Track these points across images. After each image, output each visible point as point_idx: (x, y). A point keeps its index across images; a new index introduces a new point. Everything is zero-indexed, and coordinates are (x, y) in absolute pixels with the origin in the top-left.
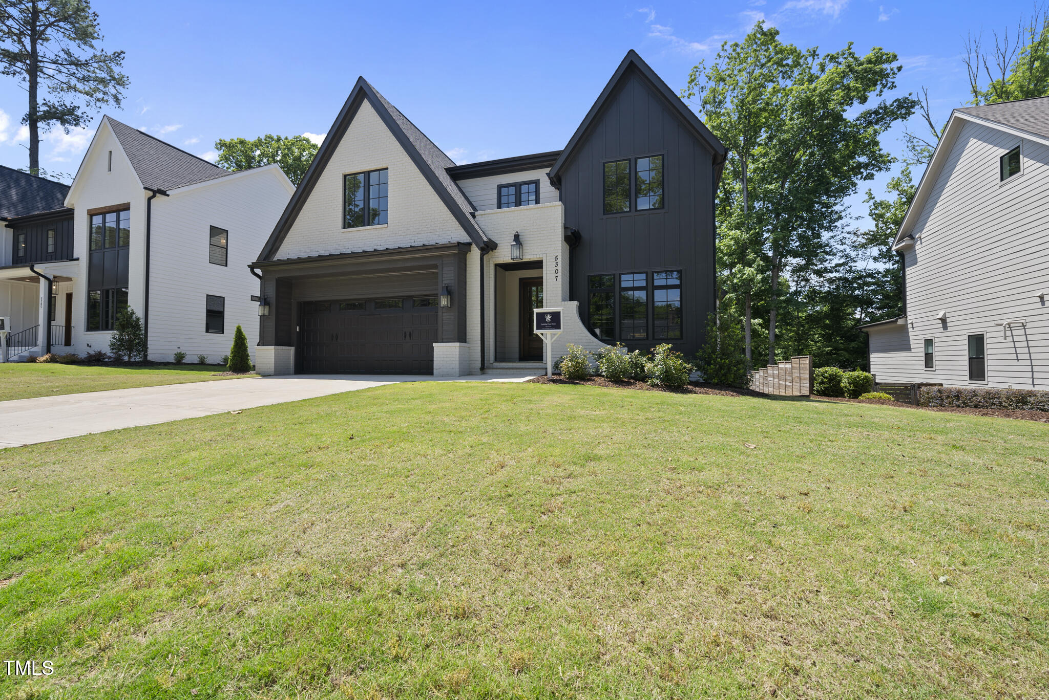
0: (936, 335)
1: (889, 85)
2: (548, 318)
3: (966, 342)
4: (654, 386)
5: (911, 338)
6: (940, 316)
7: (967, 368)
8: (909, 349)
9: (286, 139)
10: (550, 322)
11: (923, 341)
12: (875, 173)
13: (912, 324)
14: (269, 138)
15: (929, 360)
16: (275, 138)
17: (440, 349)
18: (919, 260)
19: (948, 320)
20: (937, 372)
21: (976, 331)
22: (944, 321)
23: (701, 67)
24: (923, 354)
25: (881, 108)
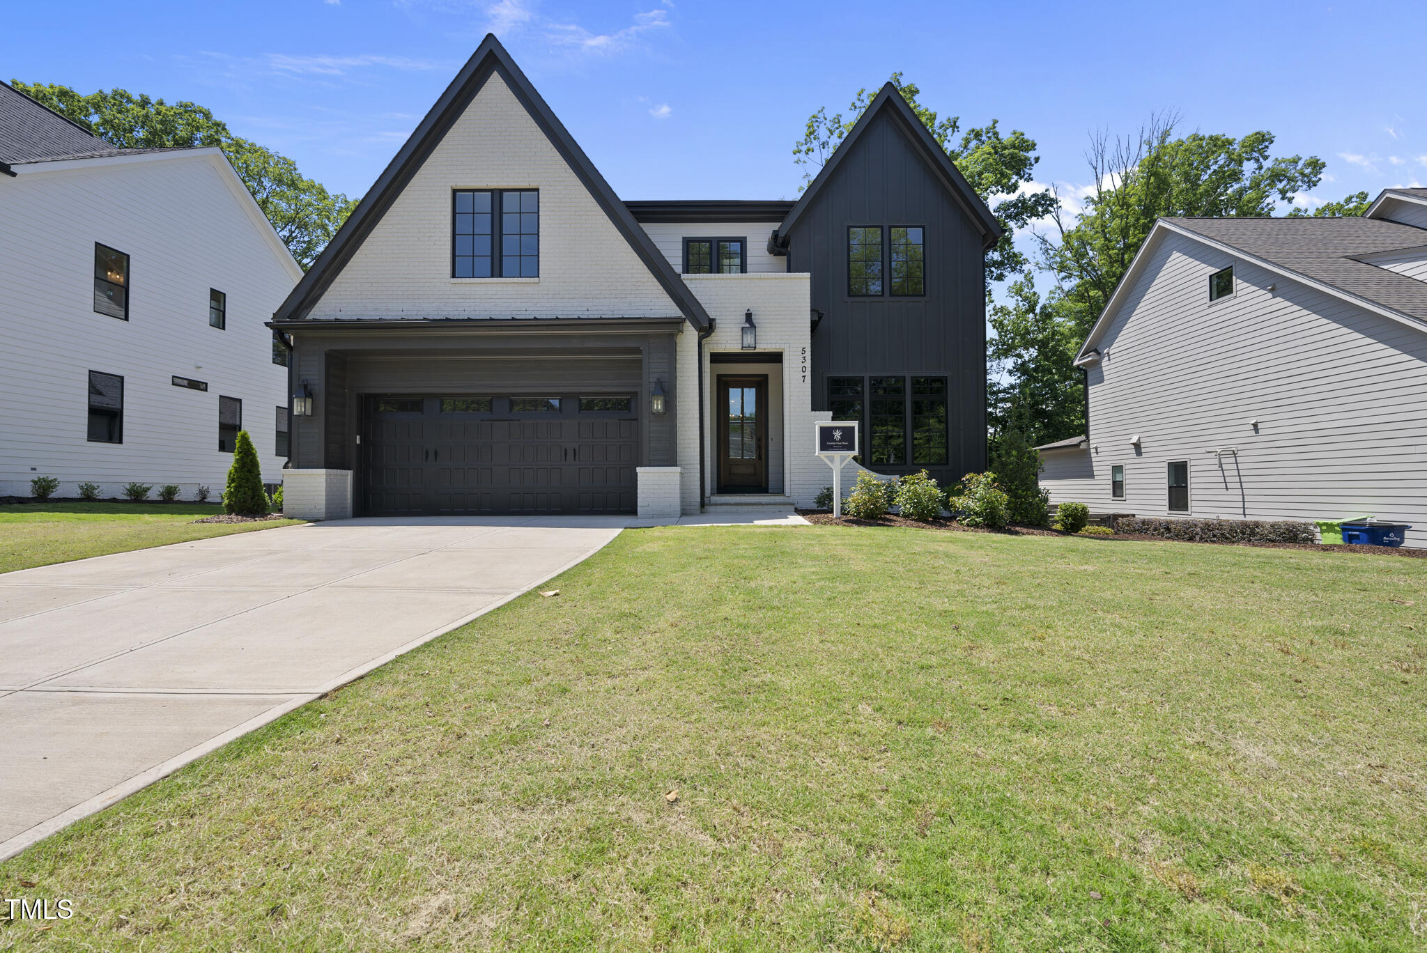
0: (1127, 462)
1: (1026, 176)
2: (837, 435)
3: (1166, 470)
4: (976, 526)
5: (1094, 464)
6: (1135, 439)
7: (1167, 497)
8: (1092, 476)
9: (161, 103)
10: (840, 441)
11: (1110, 468)
12: (1006, 274)
13: (1096, 448)
14: (122, 96)
15: (1118, 489)
16: (136, 98)
17: (646, 475)
18: (1105, 378)
19: (1142, 445)
20: (1127, 502)
21: (1178, 457)
22: (1137, 446)
23: (821, 115)
24: (1111, 482)
25: (1020, 201)
